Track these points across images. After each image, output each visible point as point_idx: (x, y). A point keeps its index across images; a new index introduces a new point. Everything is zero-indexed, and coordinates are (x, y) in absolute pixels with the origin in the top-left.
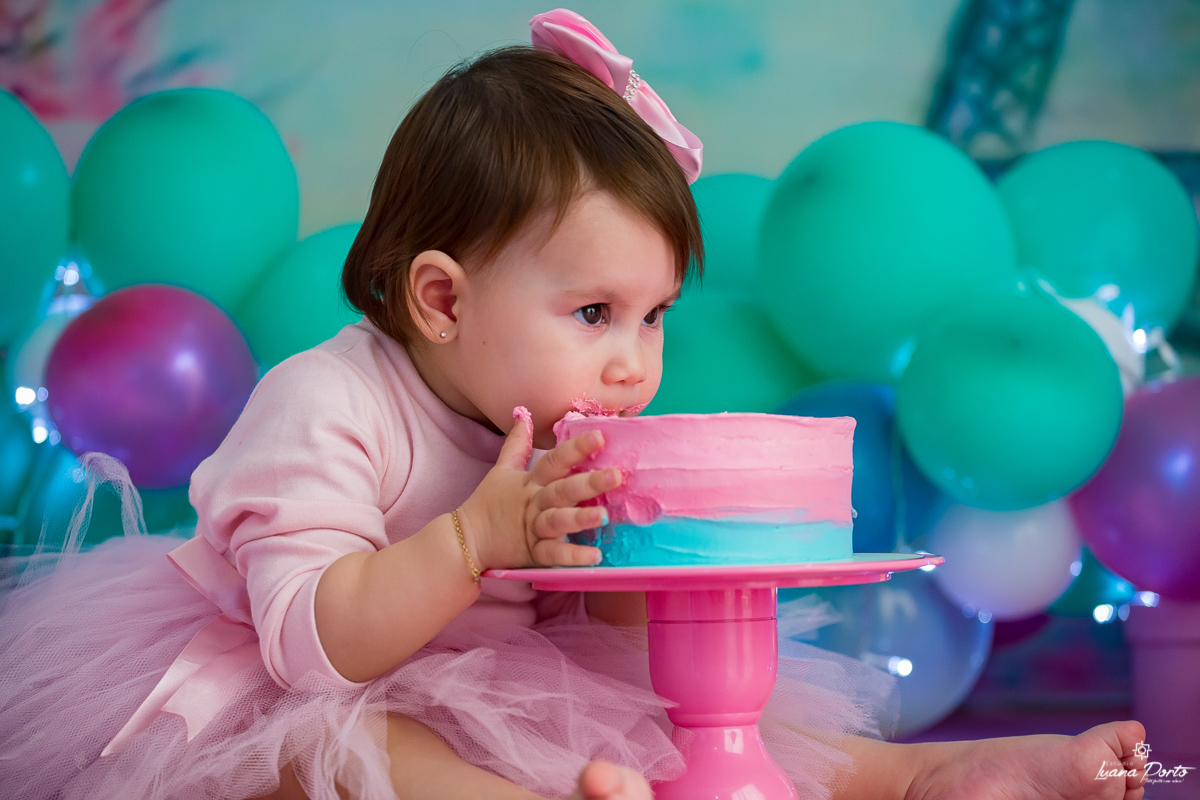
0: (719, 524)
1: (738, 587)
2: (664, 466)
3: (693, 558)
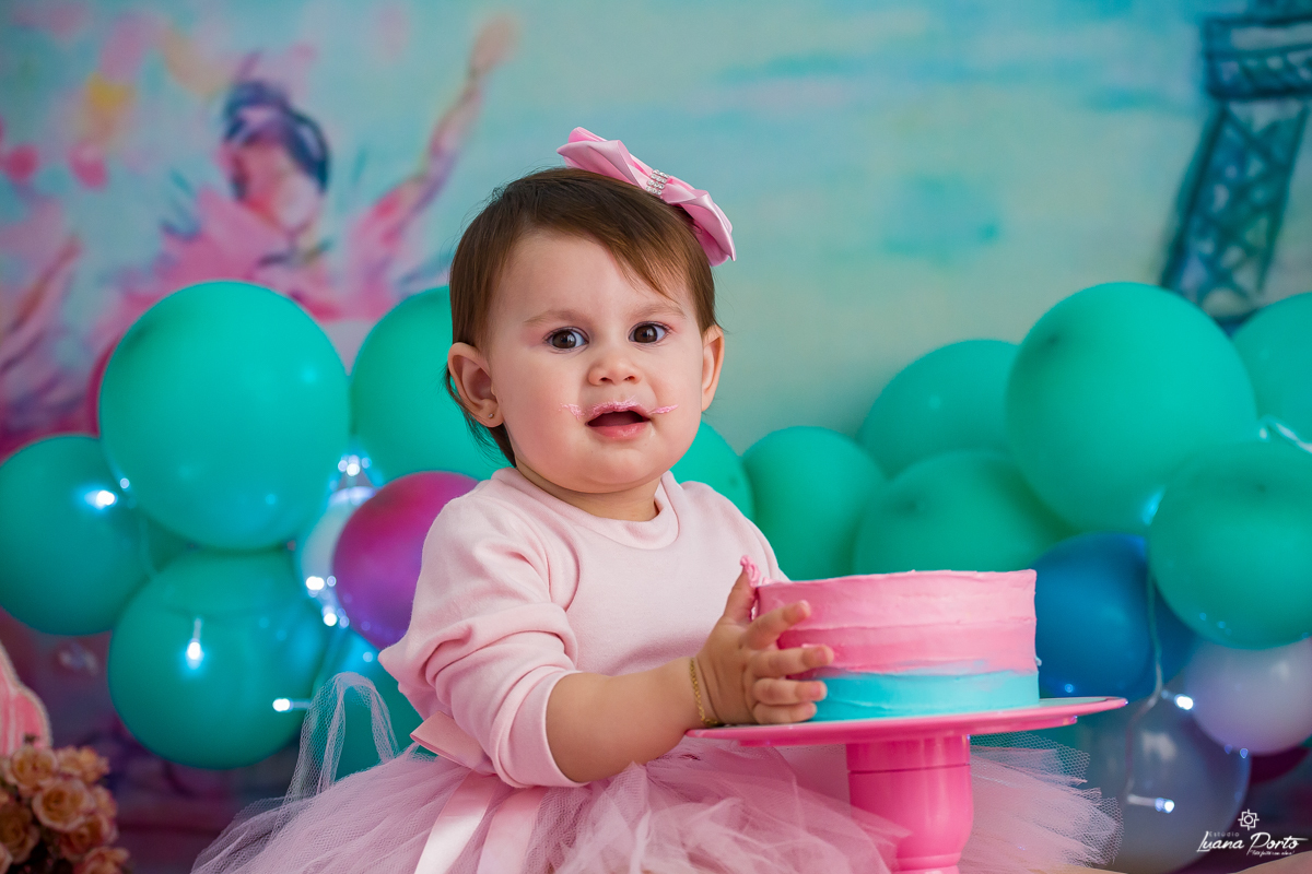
0: (899, 678)
1: (930, 736)
2: (846, 625)
3: (877, 711)
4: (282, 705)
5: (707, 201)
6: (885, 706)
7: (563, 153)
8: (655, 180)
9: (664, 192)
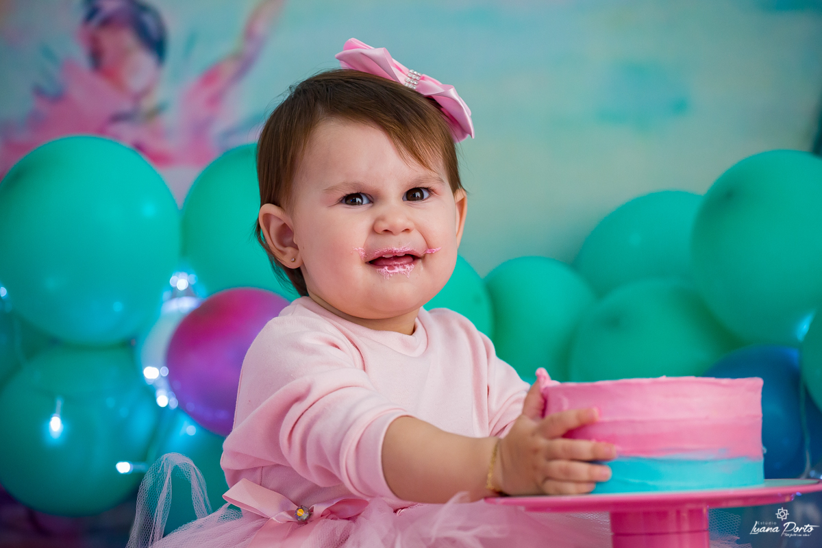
0: (662, 461)
1: (678, 509)
3: (644, 487)
4: (124, 467)
5: (453, 93)
6: (651, 483)
7: (340, 58)
8: (411, 78)
9: (418, 86)
